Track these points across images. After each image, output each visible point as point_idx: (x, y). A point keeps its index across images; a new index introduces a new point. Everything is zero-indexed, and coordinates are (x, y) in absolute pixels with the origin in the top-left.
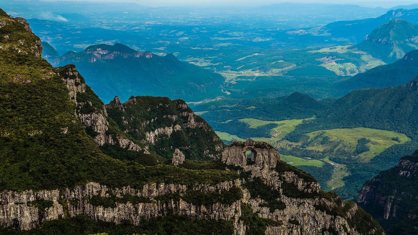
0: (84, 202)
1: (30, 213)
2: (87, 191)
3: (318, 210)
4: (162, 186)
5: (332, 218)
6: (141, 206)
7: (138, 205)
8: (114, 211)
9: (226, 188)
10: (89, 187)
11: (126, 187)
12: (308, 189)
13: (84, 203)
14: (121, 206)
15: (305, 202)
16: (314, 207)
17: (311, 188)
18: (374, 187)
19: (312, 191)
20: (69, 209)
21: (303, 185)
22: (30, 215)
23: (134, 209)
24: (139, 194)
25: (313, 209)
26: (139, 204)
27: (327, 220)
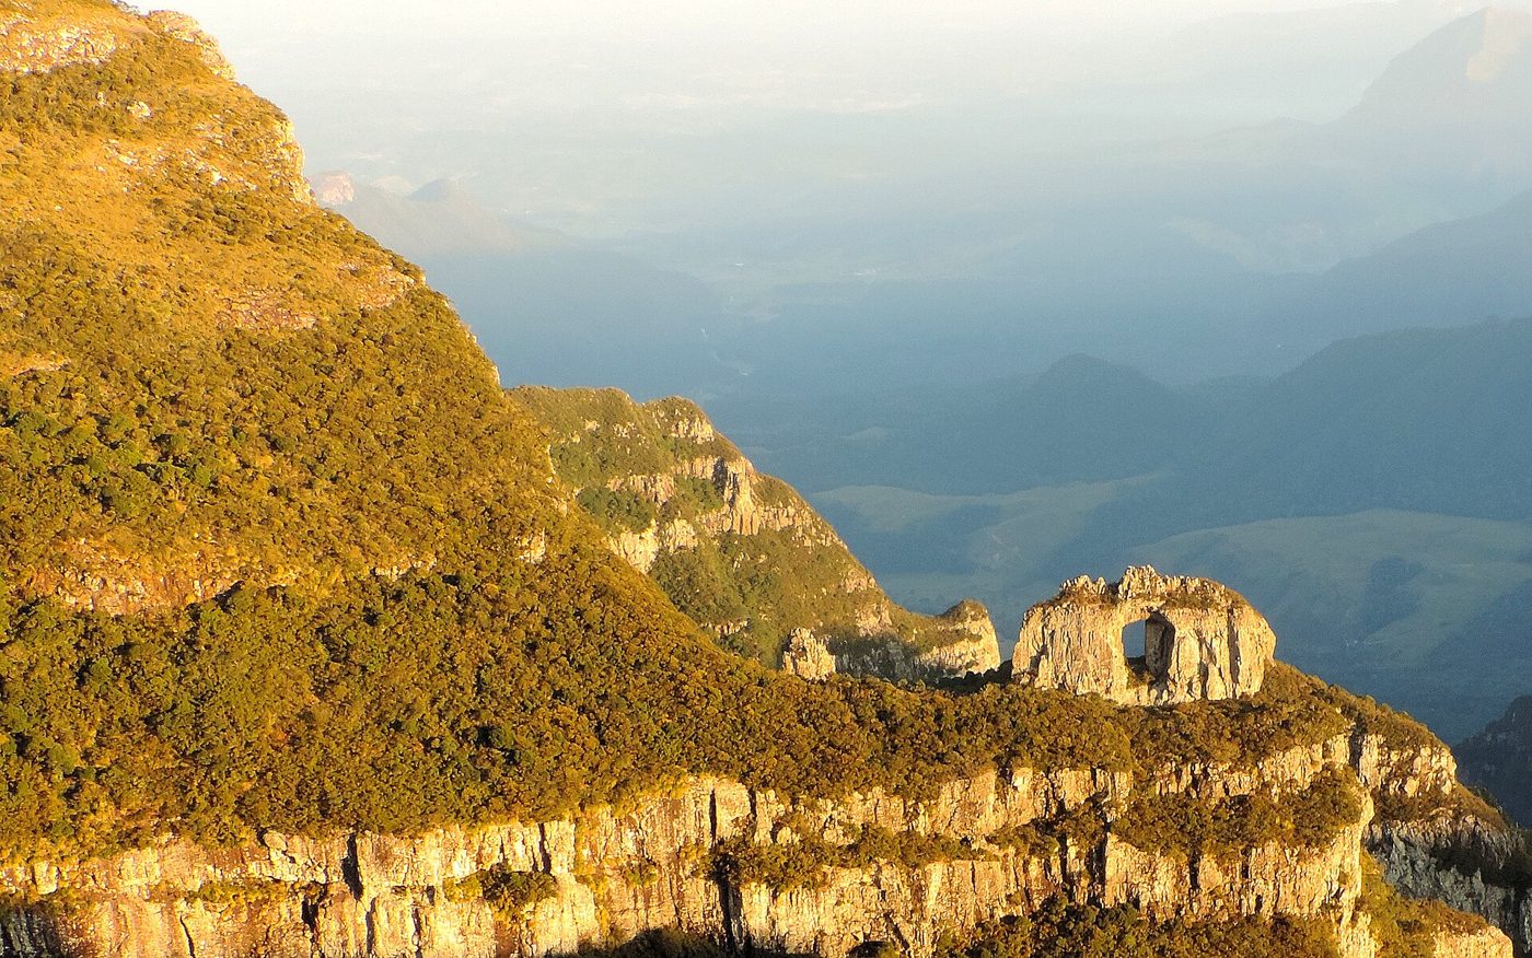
0: (677, 873)
1: (462, 933)
2: (691, 821)
3: (1449, 870)
4: (1023, 779)
5: (1506, 900)
6: (936, 872)
7: (924, 873)
8: (817, 907)
9: (1298, 776)
10: (696, 802)
11: (865, 795)
12: (1405, 782)
13: (679, 879)
14: (848, 878)
15: (1390, 838)
16: (1431, 856)
17: (1415, 776)
18: (1487, 767)
19: (1421, 788)
20: (616, 907)
21: (1380, 765)
22: (460, 940)
23: (907, 892)
24: (922, 825)
25: (1428, 868)
26: (930, 866)
27: (1486, 908)
